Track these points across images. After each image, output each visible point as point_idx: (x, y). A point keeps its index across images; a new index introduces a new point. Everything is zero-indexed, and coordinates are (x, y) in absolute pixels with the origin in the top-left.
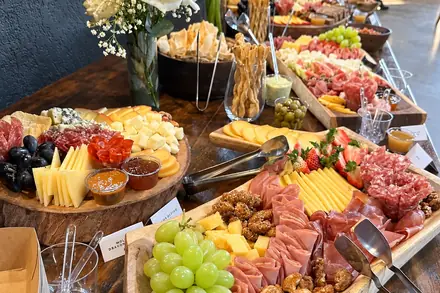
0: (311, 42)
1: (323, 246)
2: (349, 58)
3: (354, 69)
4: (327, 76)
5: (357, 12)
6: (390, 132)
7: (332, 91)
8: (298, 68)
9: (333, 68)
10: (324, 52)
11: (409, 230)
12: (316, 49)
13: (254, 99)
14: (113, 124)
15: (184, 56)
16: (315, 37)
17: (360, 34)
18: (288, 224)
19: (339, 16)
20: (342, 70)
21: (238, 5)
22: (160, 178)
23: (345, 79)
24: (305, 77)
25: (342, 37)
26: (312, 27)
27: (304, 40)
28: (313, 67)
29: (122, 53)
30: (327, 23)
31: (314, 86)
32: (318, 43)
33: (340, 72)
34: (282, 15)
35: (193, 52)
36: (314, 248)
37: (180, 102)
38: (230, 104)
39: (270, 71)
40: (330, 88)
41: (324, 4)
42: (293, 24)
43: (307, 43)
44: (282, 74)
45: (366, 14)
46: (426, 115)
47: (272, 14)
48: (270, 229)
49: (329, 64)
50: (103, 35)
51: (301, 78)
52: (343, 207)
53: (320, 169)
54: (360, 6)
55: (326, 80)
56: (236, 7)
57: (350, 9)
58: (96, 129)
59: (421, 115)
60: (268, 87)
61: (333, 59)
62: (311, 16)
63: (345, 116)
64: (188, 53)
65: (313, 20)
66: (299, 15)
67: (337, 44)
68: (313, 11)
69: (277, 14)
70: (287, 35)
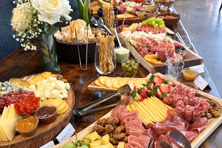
0: (138, 27)
1: (154, 143)
2: (159, 33)
3: (162, 39)
4: (148, 44)
5: (162, 7)
6: (183, 71)
7: (151, 53)
8: (132, 41)
9: (150, 40)
10: (145, 31)
11: (199, 129)
12: (141, 30)
13: (110, 61)
14: (30, 87)
15: (69, 41)
16: (140, 23)
17: (164, 20)
18: (134, 134)
19: (152, 11)
20: (156, 40)
21: (98, 11)
22: (58, 115)
23: (158, 45)
24: (136, 46)
25: (154, 23)
26: (138, 18)
27: (134, 26)
28: (140, 41)
29: (34, 48)
30: (145, 15)
31: (141, 51)
32: (142, 27)
33: (154, 41)
34: (121, 14)
35: (75, 39)
36: (149, 145)
37: (72, 66)
38: (98, 65)
39: (117, 45)
40: (149, 51)
41: (144, 5)
42: (127, 18)
43: (136, 28)
44: (124, 46)
45: (167, 7)
46: (202, 59)
47: (115, 14)
48: (124, 137)
49: (148, 38)
50: (23, 40)
51: (134, 47)
52: (163, 118)
53: (148, 98)
54: (164, 3)
55: (147, 47)
56: (97, 12)
57: (158, 5)
58: (20, 91)
59: (200, 60)
60: (117, 54)
61: (150, 35)
62: (137, 13)
63: (159, 66)
64: (72, 39)
65: (138, 15)
66: (130, 13)
67: (152, 26)
68: (138, 10)
69: (119, 14)
70: (125, 24)
